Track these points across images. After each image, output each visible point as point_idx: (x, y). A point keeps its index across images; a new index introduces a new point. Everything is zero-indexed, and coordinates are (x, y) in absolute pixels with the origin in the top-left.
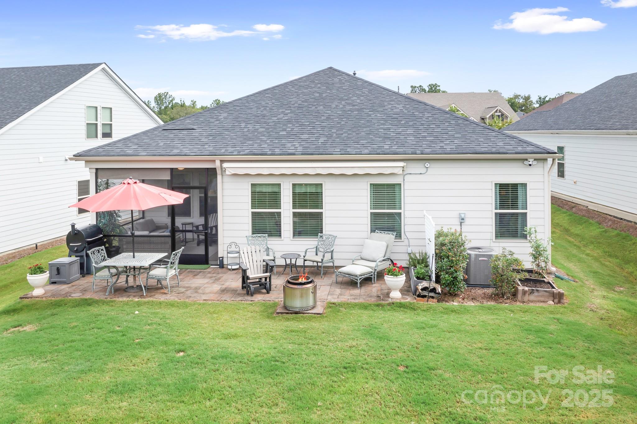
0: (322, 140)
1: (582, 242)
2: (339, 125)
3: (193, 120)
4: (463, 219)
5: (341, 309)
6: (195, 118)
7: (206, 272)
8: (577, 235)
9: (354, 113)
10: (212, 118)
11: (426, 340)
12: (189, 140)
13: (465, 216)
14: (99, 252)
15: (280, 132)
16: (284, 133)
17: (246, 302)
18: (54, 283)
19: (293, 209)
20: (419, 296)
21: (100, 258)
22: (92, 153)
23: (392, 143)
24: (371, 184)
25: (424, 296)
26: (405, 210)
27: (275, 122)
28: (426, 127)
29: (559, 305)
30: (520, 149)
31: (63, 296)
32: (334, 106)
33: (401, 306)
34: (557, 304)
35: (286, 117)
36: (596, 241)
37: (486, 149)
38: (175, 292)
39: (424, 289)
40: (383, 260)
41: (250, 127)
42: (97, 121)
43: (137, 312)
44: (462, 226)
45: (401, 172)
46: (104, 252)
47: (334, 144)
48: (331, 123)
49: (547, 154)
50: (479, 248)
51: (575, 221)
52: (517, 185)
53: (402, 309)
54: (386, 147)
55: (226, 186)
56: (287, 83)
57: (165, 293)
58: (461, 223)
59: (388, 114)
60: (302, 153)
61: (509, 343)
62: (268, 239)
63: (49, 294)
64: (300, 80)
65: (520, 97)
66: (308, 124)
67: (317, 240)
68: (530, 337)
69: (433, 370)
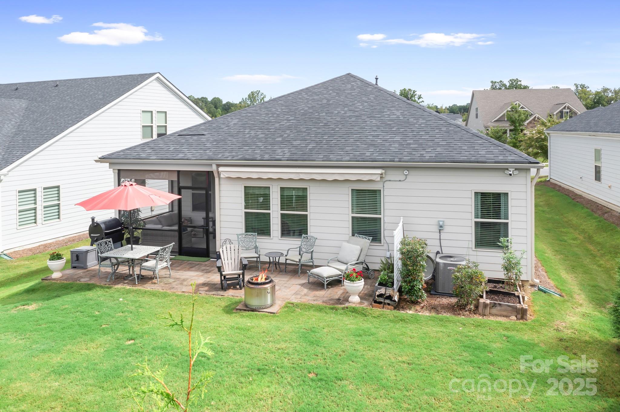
0: (310, 147)
1: (600, 252)
2: (333, 132)
3: (207, 126)
4: (441, 227)
5: (296, 309)
6: (209, 124)
7: (203, 264)
8: (598, 244)
9: (352, 119)
10: (224, 124)
11: (353, 348)
12: (195, 145)
13: (443, 223)
14: (106, 244)
15: (277, 138)
16: (280, 139)
17: (217, 296)
18: (74, 267)
19: (281, 210)
20: (375, 302)
21: (107, 249)
22: (113, 156)
23: (375, 150)
24: (352, 190)
25: (380, 303)
26: (385, 215)
27: (276, 129)
28: (415, 133)
29: (521, 321)
30: (501, 158)
31: (74, 280)
32: (336, 112)
33: (354, 311)
34: (519, 319)
35: (288, 123)
36: (615, 251)
37: (466, 158)
38: (164, 282)
39: (381, 296)
40: (356, 263)
41: (253, 133)
42: (152, 123)
43: (121, 299)
44: (441, 233)
45: (379, 179)
46: (111, 244)
47: (320, 150)
48: (327, 130)
49: (529, 163)
50: (451, 257)
51: (602, 228)
52: (500, 194)
53: (354, 314)
54: (368, 154)
55: (223, 187)
56: (303, 89)
57: (155, 283)
58: (440, 230)
59: (383, 120)
60: (287, 159)
61: (437, 358)
62: (257, 237)
63: (64, 278)
64: (316, 87)
65: (609, 91)
66: (305, 130)
67: (301, 240)
68: (464, 354)
69: (341, 380)
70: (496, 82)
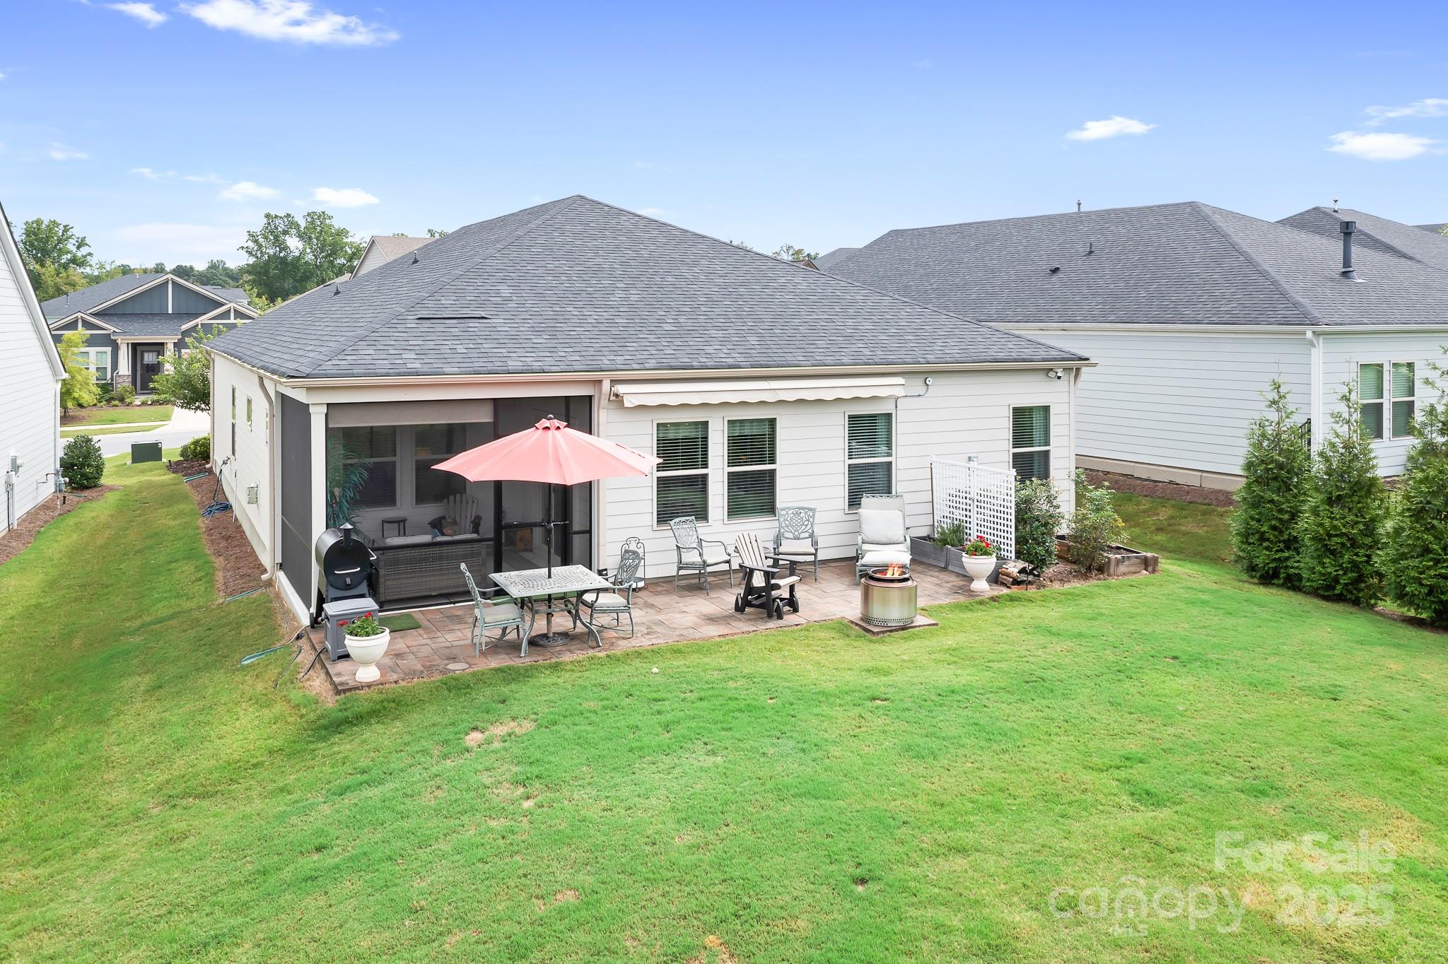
19: (728, 467)
24: (848, 417)
25: (1021, 582)
26: (898, 457)
30: (1043, 353)
33: (1001, 600)
34: (1153, 573)
49: (1078, 361)
60: (751, 365)
63: (393, 676)
70: (276, 216)
